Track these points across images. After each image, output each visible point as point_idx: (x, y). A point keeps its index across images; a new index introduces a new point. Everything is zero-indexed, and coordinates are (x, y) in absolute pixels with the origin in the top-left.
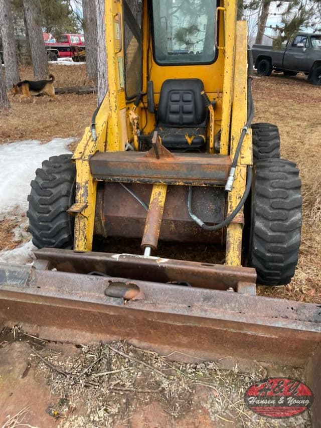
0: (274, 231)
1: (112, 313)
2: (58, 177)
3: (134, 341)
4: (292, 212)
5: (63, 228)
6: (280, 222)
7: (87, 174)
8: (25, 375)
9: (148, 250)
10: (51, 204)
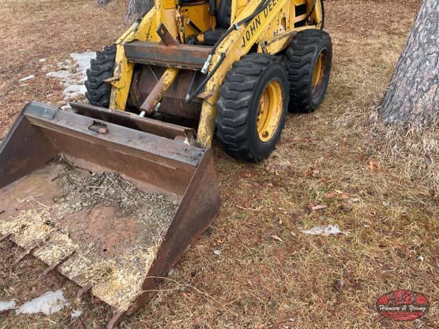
0: (227, 108)
1: (93, 143)
2: (107, 57)
3: (124, 176)
4: (243, 94)
5: (103, 95)
6: (232, 101)
7: (122, 56)
8: (53, 180)
9: (143, 113)
10: (98, 76)
